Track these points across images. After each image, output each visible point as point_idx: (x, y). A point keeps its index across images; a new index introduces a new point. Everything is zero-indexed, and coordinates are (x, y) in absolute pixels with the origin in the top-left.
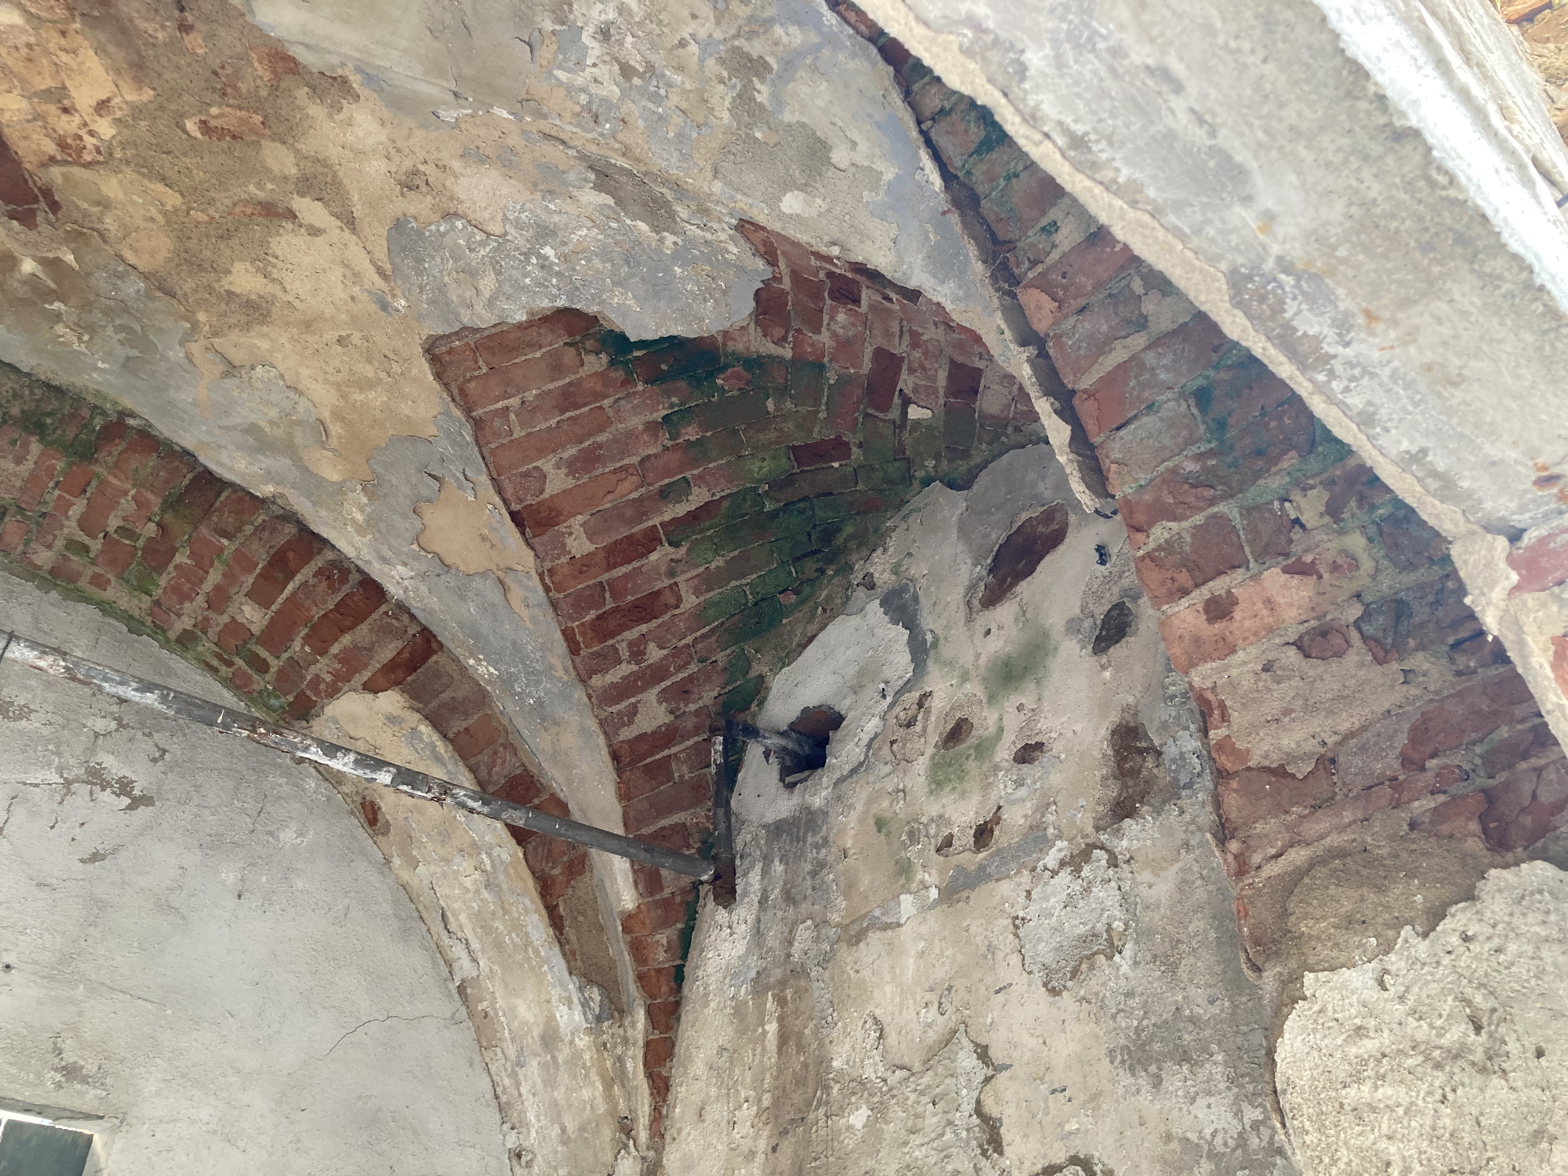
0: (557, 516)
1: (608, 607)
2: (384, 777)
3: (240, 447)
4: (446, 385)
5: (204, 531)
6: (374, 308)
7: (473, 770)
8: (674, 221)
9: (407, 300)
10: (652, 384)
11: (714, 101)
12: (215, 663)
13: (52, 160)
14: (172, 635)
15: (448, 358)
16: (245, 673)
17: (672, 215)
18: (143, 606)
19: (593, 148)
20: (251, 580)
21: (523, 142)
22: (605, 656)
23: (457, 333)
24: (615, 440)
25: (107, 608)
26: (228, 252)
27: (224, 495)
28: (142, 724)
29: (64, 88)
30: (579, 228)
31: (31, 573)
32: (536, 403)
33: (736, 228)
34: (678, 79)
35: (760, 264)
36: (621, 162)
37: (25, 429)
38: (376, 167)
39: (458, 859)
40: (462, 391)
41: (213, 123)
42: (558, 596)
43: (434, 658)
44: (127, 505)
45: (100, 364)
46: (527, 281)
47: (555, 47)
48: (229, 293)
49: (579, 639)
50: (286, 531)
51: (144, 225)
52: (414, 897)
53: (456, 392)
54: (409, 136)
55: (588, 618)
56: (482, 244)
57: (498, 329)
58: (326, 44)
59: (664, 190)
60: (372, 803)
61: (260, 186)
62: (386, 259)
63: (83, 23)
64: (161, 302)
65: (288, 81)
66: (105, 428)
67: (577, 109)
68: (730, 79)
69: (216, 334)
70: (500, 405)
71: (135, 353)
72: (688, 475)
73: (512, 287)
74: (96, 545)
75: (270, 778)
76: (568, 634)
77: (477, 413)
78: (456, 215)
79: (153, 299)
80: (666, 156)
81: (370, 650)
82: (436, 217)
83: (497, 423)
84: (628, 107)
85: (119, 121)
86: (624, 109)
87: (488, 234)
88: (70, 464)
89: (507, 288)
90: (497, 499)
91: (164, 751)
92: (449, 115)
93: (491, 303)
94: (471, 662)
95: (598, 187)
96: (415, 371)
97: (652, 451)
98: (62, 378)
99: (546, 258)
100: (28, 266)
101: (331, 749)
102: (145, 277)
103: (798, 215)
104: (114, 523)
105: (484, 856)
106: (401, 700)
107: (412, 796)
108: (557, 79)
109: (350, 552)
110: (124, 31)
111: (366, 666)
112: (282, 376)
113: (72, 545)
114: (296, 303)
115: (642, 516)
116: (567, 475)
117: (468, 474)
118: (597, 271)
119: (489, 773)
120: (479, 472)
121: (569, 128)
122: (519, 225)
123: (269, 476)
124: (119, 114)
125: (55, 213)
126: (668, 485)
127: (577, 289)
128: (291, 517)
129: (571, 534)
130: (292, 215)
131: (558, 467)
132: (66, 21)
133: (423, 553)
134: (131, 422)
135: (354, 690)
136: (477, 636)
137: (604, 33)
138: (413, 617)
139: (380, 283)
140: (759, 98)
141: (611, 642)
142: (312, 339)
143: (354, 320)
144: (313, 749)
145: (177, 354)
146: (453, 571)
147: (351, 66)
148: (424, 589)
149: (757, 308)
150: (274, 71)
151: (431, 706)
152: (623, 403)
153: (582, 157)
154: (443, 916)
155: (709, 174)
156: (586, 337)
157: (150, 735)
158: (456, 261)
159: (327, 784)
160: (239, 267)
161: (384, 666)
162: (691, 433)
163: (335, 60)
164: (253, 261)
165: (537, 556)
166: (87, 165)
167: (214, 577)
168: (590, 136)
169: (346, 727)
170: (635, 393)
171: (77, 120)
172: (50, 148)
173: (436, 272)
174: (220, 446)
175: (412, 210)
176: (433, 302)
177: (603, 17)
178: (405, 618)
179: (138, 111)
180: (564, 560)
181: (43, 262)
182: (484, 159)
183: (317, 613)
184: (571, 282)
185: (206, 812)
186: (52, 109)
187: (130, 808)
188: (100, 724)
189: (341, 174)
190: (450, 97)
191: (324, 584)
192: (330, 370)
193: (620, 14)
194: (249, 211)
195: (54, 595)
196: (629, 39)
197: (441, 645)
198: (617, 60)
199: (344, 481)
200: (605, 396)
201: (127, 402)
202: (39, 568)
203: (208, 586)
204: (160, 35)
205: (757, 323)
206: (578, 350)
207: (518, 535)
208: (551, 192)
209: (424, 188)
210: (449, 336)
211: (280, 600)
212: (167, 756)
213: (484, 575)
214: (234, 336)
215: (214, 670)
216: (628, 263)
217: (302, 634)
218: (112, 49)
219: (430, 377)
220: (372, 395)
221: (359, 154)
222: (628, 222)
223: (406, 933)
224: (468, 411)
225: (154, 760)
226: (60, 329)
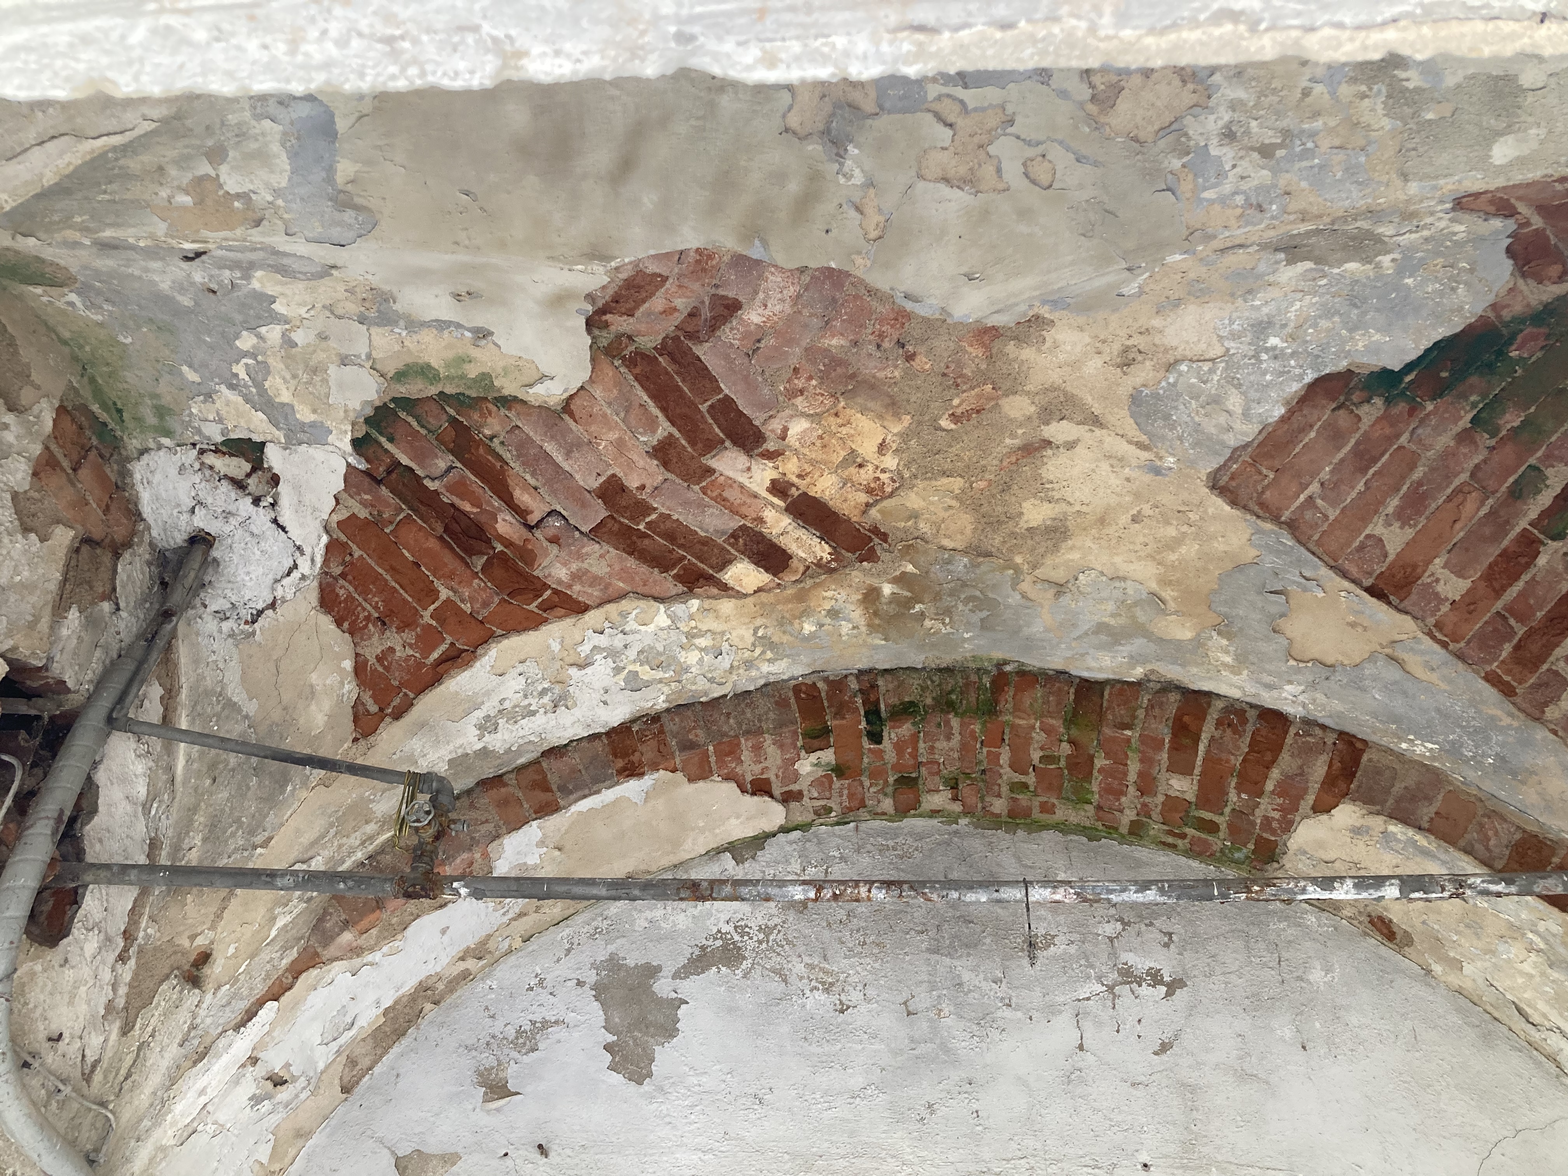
0: (1414, 570)
1: (1521, 633)
2: (1391, 891)
3: (1100, 647)
4: (1245, 508)
5: (1108, 731)
6: (1148, 478)
7: (1468, 851)
8: (1385, 243)
9: (1173, 455)
10: (1441, 396)
11: (1366, 118)
12: (1170, 840)
13: (868, 505)
14: (1124, 830)
15: (1234, 484)
16: (1199, 838)
17: (1378, 239)
18: (1089, 814)
19: (1272, 233)
20: (1165, 756)
21: (1204, 269)
22: (1547, 685)
23: (1230, 458)
24: (1432, 470)
25: (1063, 828)
26: (1013, 499)
27: (1106, 693)
28: (1140, 916)
29: (853, 451)
30: (1292, 304)
31: (995, 822)
32: (1335, 479)
33: (1453, 209)
34: (1318, 124)
35: (1497, 223)
36: (1303, 228)
37: (942, 711)
38: (1093, 366)
39: (1501, 948)
40: (1262, 505)
41: (959, 411)
42: (1458, 646)
43: (1365, 758)
44: (1039, 737)
45: (966, 636)
46: (1268, 377)
47: (1190, 177)
48: (1029, 529)
49: (1507, 678)
50: (1172, 699)
51: (946, 515)
52: (1475, 999)
53: (1256, 508)
54: (1107, 324)
55: (1504, 654)
56: (1212, 371)
57: (1264, 434)
58: (1013, 300)
59: (1358, 224)
60: (1381, 919)
61: (1013, 436)
62: (1138, 433)
63: (846, 399)
64: (986, 565)
65: (997, 345)
66: (993, 683)
67: (1239, 211)
68: (1371, 89)
69: (1034, 567)
70: (1302, 497)
71: (985, 614)
72: (1532, 461)
73: (1257, 391)
74: (1031, 779)
75: (1272, 926)
76: (1492, 679)
77: (1286, 516)
78: (1177, 362)
79: (978, 565)
80: (1344, 195)
81: (1301, 774)
82: (1162, 374)
83: (1308, 515)
84: (1284, 180)
85: (897, 450)
86: (1282, 183)
87: (1212, 360)
88: (984, 724)
89: (1253, 395)
90: (1346, 584)
91: (1170, 935)
92: (1131, 289)
93: (1246, 415)
94: (1404, 746)
95: (1291, 261)
96: (1211, 511)
97: (1477, 459)
98: (946, 660)
99: (1274, 348)
100: (887, 589)
101: (1327, 883)
102: (965, 552)
103: (1518, 158)
104: (1036, 756)
105: (1530, 935)
106: (1357, 809)
107: (1428, 900)
108: (1207, 200)
109: (1235, 693)
110: (873, 387)
111: (1305, 791)
112: (1102, 574)
113: (1015, 787)
114: (1084, 509)
115: (1503, 528)
116: (1402, 528)
117: (1307, 574)
118: (1328, 330)
119: (1488, 849)
120: (1315, 568)
121: (1239, 232)
122: (1235, 336)
123: (1134, 660)
124: (894, 446)
125: (886, 541)
126: (1516, 482)
127: (1318, 356)
128: (1169, 687)
129: (1437, 581)
130: (1047, 443)
131: (1388, 524)
132: (835, 405)
133: (1301, 665)
134: (1008, 668)
135: (1307, 817)
136: (1396, 719)
137: (1229, 135)
138: (1324, 727)
139: (1145, 455)
140: (1411, 85)
141: (1545, 667)
142: (1111, 530)
143: (1137, 496)
144: (1310, 888)
145: (1015, 599)
146: (1339, 668)
147: (1037, 304)
148: (1320, 697)
149: (1516, 264)
150: (983, 345)
151: (1388, 804)
152: (1420, 431)
153: (1263, 247)
154: (1519, 1010)
155: (1399, 183)
156: (1349, 394)
157: (1151, 924)
158: (1196, 397)
159: (1326, 914)
160: (1027, 505)
161: (1323, 783)
162: (1511, 419)
163: (1023, 308)
164: (1035, 496)
165: (1415, 618)
166: (891, 495)
167: (1134, 768)
168: (1262, 226)
169: (1316, 855)
170: (1428, 415)
171: (870, 467)
172: (863, 498)
173: (1185, 418)
174: (1082, 655)
175: (1139, 381)
176: (1196, 444)
177: (1221, 123)
178: (1318, 731)
179: (905, 436)
180: (1445, 608)
181: (896, 581)
182: (1177, 303)
183: (1237, 761)
184: (1309, 354)
185: (1232, 976)
186: (853, 470)
187: (1169, 994)
188: (1111, 929)
189: (1069, 389)
190: (1127, 274)
191: (1229, 732)
192: (1138, 547)
193: (1234, 111)
194: (1014, 459)
195: (1020, 833)
196: (1254, 124)
197: (1364, 742)
198: (1253, 149)
199: (1198, 635)
200: (1398, 436)
201: (998, 655)
202: (998, 816)
203: (1132, 777)
204: (896, 374)
205: (1524, 275)
206: (1348, 408)
207: (1385, 607)
208: (1250, 292)
209: (1140, 358)
210: (1225, 464)
211: (1199, 761)
212: (1174, 937)
213: (1372, 657)
214: (1049, 561)
215: (1173, 847)
216: (1355, 306)
217: (1233, 784)
218: (871, 404)
219: (1227, 508)
220: (1183, 550)
221: (1075, 365)
222: (1336, 271)
223: (1487, 1038)
224: (1276, 519)
225: (1166, 945)
226: (928, 623)
